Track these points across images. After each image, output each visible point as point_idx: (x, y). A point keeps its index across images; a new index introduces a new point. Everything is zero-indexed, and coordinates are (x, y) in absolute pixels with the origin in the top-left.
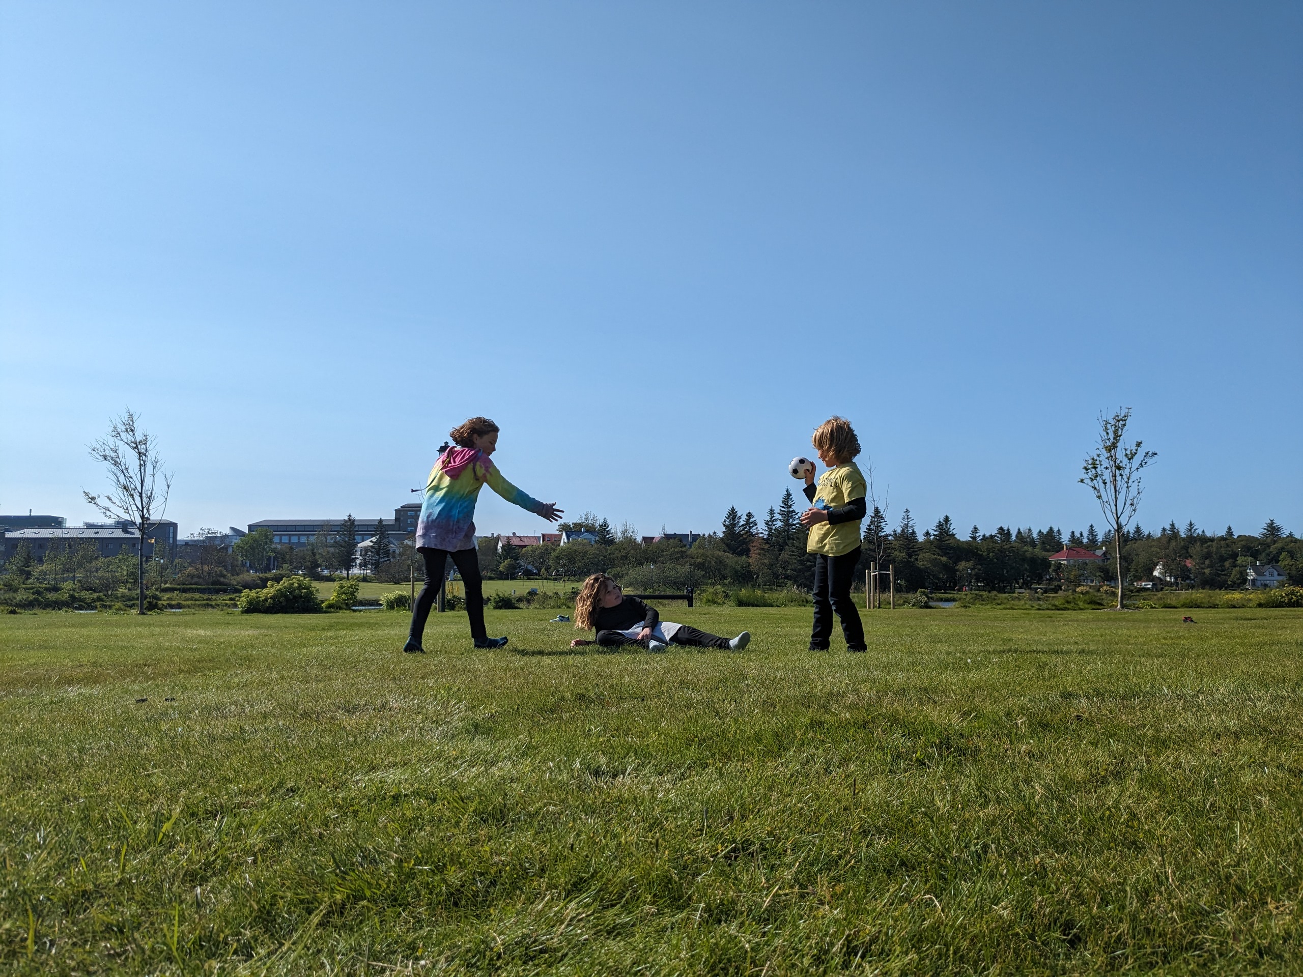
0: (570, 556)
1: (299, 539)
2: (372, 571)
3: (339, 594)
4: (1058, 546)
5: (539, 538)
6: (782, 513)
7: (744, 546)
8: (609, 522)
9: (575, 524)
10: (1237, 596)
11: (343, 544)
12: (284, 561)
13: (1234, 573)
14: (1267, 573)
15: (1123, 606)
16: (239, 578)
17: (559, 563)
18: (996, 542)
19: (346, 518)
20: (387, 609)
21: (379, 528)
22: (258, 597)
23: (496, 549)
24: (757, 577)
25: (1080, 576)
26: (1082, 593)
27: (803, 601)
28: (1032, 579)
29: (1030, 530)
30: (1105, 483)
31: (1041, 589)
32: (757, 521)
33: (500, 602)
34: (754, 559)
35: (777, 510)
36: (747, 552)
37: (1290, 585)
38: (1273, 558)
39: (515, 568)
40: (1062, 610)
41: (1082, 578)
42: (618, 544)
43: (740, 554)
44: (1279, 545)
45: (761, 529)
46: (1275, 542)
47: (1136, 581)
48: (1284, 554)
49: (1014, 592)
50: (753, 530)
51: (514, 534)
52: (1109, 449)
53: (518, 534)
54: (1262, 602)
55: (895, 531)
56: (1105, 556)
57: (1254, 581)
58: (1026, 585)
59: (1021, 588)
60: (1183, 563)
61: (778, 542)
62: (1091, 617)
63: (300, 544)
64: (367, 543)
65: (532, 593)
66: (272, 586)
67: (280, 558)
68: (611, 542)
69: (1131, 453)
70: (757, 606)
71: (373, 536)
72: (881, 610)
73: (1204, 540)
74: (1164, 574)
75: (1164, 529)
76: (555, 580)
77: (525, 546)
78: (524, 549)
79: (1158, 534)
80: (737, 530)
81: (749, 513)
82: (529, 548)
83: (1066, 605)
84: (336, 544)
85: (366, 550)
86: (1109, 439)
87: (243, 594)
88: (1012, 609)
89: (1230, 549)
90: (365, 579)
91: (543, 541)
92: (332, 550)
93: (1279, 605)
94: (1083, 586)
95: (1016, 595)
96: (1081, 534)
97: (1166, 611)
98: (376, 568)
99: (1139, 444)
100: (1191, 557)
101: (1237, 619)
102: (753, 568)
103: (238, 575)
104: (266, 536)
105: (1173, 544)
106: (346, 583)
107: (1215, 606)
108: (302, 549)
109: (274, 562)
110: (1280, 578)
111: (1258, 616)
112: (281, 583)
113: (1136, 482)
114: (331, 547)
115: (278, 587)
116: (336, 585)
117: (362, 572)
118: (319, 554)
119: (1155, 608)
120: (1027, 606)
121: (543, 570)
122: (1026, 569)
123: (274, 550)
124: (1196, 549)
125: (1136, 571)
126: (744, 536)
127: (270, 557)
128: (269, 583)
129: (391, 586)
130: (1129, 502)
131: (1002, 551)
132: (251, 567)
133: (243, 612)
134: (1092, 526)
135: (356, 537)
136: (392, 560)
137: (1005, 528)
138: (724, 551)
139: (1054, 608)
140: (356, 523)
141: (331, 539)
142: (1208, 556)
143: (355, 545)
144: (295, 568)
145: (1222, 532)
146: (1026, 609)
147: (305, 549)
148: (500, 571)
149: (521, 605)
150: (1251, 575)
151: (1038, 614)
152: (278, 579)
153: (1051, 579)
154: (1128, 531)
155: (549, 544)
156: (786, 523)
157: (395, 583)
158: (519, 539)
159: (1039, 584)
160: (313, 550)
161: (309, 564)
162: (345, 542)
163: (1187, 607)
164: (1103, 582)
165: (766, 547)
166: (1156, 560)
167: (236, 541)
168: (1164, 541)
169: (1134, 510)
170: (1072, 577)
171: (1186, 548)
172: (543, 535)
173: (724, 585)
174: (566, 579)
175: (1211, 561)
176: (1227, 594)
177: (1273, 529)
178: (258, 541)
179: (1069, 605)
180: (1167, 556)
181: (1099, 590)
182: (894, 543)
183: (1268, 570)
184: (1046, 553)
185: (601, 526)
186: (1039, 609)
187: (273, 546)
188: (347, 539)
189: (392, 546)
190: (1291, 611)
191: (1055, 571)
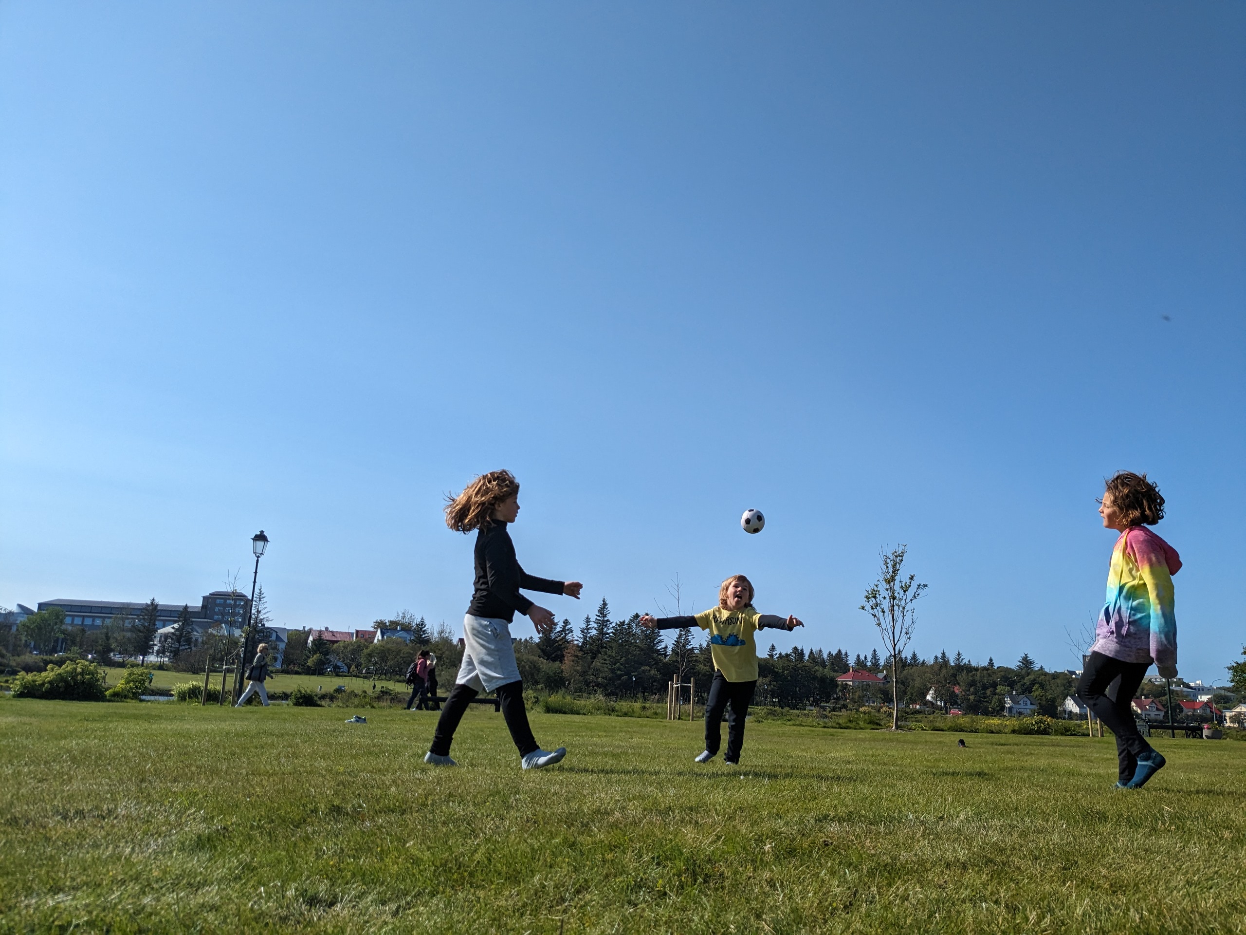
0: (383, 653)
1: (93, 621)
2: (170, 659)
3: (128, 682)
4: (845, 668)
5: (352, 634)
6: (597, 622)
7: (559, 652)
8: (426, 622)
9: (392, 622)
10: (995, 721)
11: (142, 628)
12: (74, 643)
13: (994, 700)
14: (1021, 702)
15: (897, 727)
16: (19, 659)
17: (370, 661)
18: (790, 661)
19: (149, 602)
20: (178, 700)
21: (184, 614)
22: (34, 681)
23: (306, 643)
24: (569, 684)
25: (864, 697)
26: (865, 713)
27: (609, 710)
28: (821, 697)
29: (820, 651)
30: (884, 612)
31: (829, 707)
32: (573, 629)
33: (301, 698)
34: (567, 666)
35: (593, 618)
36: (561, 658)
37: (1039, 714)
38: (1027, 688)
39: (324, 663)
40: (845, 728)
41: (865, 699)
42: (433, 645)
43: (554, 660)
44: (1031, 677)
45: (576, 637)
46: (1028, 674)
47: (912, 704)
48: (1036, 686)
49: (805, 709)
50: (569, 637)
51: (327, 628)
52: (888, 581)
53: (330, 629)
54: (1016, 728)
55: (701, 645)
56: (886, 679)
57: (1010, 709)
58: (816, 703)
59: (811, 705)
60: (951, 689)
61: (591, 651)
62: (868, 736)
63: (93, 626)
64: (168, 629)
65: (339, 690)
66: (52, 670)
67: (69, 641)
68: (427, 642)
69: (905, 585)
70: (565, 713)
71: (175, 622)
72: (680, 721)
73: (969, 669)
74: (935, 698)
75: (936, 657)
76: (365, 677)
77: (337, 642)
78: (335, 645)
79: (931, 661)
80: (553, 636)
81: (566, 620)
82: (341, 644)
83: (849, 724)
84: (134, 629)
85: (166, 636)
86: (888, 573)
87: (18, 677)
88: (801, 725)
89: (991, 679)
90: (161, 667)
91: (357, 636)
92: (128, 634)
93: (1027, 731)
94: (866, 706)
95: (806, 712)
96: (866, 658)
97: (934, 734)
98: (174, 656)
99: (912, 578)
100: (959, 684)
101: (992, 744)
102: (565, 675)
103: (19, 655)
104: (57, 616)
105: (944, 671)
106: (140, 670)
107: (976, 731)
108: (95, 631)
109: (62, 644)
110: (1033, 707)
111: (1010, 741)
112: (64, 666)
113: (910, 611)
114: (127, 631)
115: (59, 671)
116: (125, 672)
117: (159, 659)
118: (114, 638)
119: (925, 730)
120: (814, 723)
121: (353, 667)
122: (816, 688)
123: (63, 632)
124: (963, 677)
125: (912, 694)
126: (560, 643)
127: (58, 639)
128: (49, 666)
129: (189, 676)
130: (904, 631)
131: (795, 669)
132: (35, 648)
133: (14, 696)
134: (875, 651)
135: (157, 623)
136: (193, 648)
137: (799, 648)
138: (539, 657)
139: (837, 726)
140: (159, 608)
141: (130, 623)
142: (973, 684)
143: (155, 631)
144: (85, 651)
145: (985, 663)
146: (813, 726)
147: (98, 631)
148: (308, 666)
149: (323, 703)
150: (1008, 703)
151: (823, 732)
152: (60, 663)
153: (838, 699)
154: (906, 658)
155: (362, 641)
156: (601, 632)
157: (194, 673)
158: (331, 634)
159: (827, 702)
160: (107, 634)
161: (100, 648)
162: (144, 627)
163: (952, 731)
164: (884, 703)
165: (580, 654)
166: (929, 685)
167: (22, 619)
168: (937, 668)
169: (909, 638)
170: (856, 697)
171: (954, 676)
172: (357, 632)
173: (536, 690)
174: (376, 678)
175: (975, 689)
176: (989, 719)
177: (1026, 662)
178: (47, 621)
179: (851, 725)
180: (938, 682)
181: (879, 711)
182: (699, 656)
183: (1022, 699)
184: (835, 674)
185: (417, 625)
186: (825, 727)
187: (63, 627)
188: (146, 624)
189: (195, 633)
190: (1039, 738)
191: (842, 691)
